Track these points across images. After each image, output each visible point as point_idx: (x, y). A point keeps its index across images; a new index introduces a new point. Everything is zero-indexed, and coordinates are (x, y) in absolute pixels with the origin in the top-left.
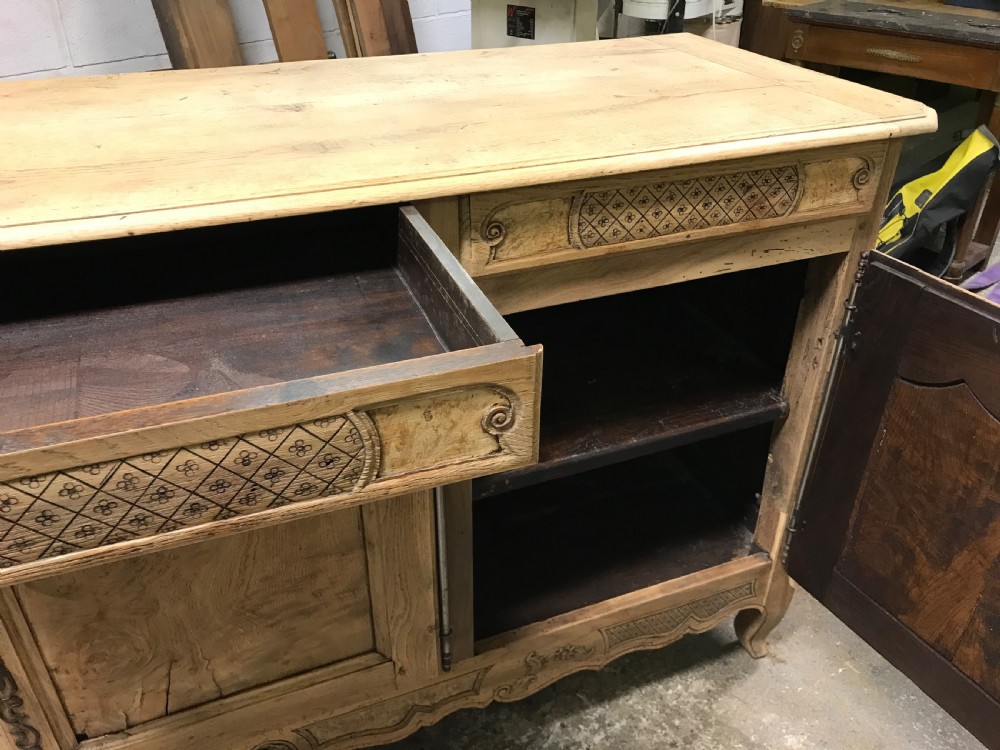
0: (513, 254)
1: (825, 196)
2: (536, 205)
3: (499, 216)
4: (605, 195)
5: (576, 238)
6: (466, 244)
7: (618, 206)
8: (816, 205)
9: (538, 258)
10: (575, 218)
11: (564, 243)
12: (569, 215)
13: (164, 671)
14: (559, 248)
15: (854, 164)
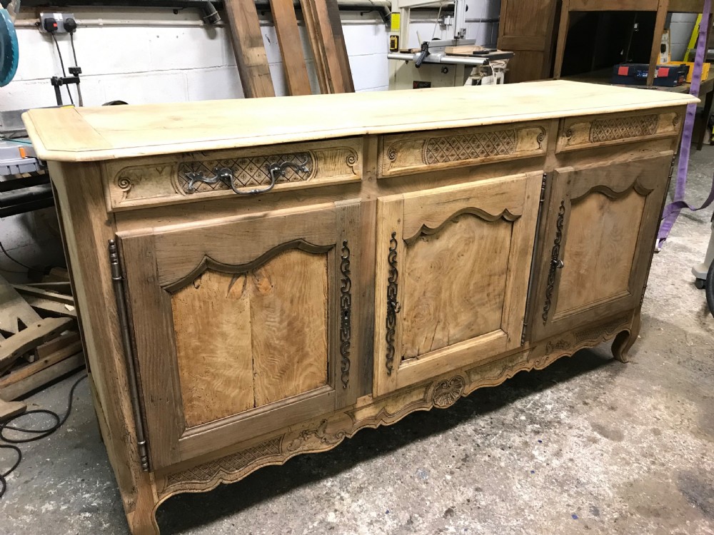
0: (573, 143)
1: (664, 128)
2: (582, 124)
3: (572, 127)
4: (602, 121)
5: (592, 138)
6: (560, 138)
7: (605, 126)
8: (662, 131)
9: (580, 145)
10: (593, 130)
11: (587, 140)
12: (591, 128)
13: (434, 327)
14: (586, 142)
15: (674, 115)
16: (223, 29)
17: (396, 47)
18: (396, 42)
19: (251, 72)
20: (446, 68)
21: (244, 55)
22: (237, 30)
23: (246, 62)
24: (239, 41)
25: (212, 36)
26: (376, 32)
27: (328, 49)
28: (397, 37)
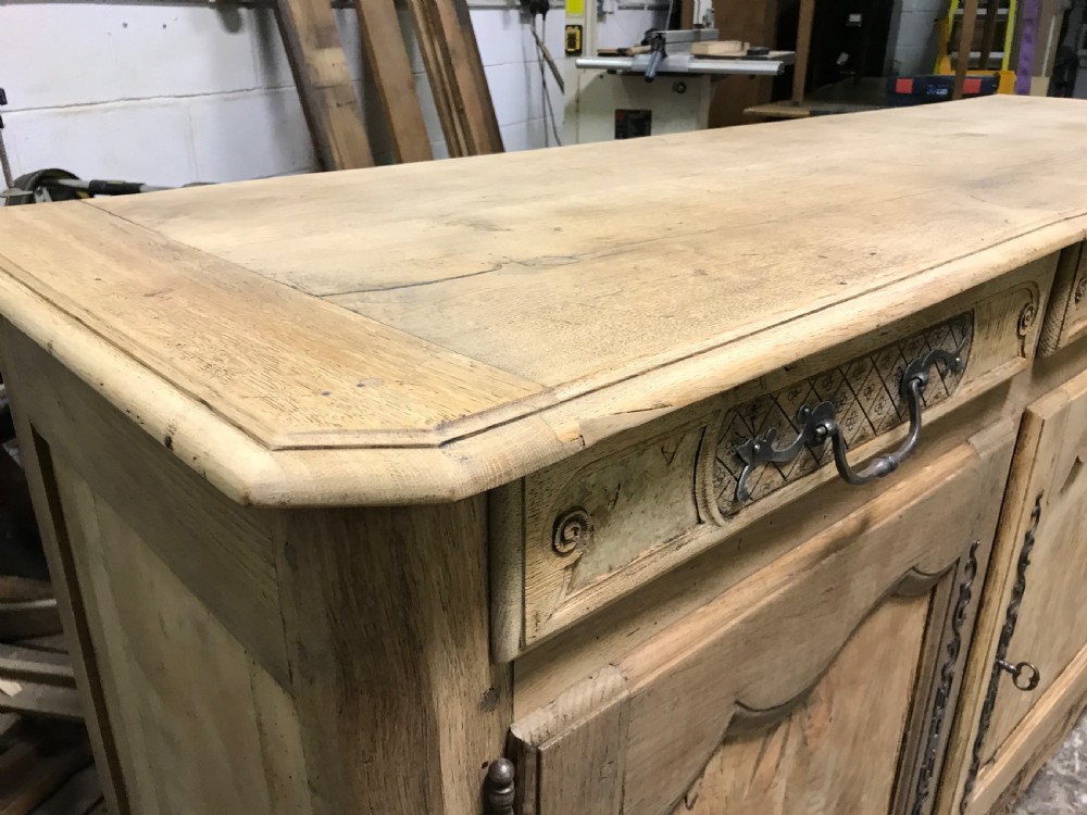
16: (252, 11)
17: (578, 47)
18: (578, 37)
19: (323, 98)
20: (682, 84)
21: (308, 65)
22: (291, 12)
23: (313, 79)
24: (296, 35)
25: (233, 26)
26: (506, 22)
27: (454, 51)
28: (580, 27)
